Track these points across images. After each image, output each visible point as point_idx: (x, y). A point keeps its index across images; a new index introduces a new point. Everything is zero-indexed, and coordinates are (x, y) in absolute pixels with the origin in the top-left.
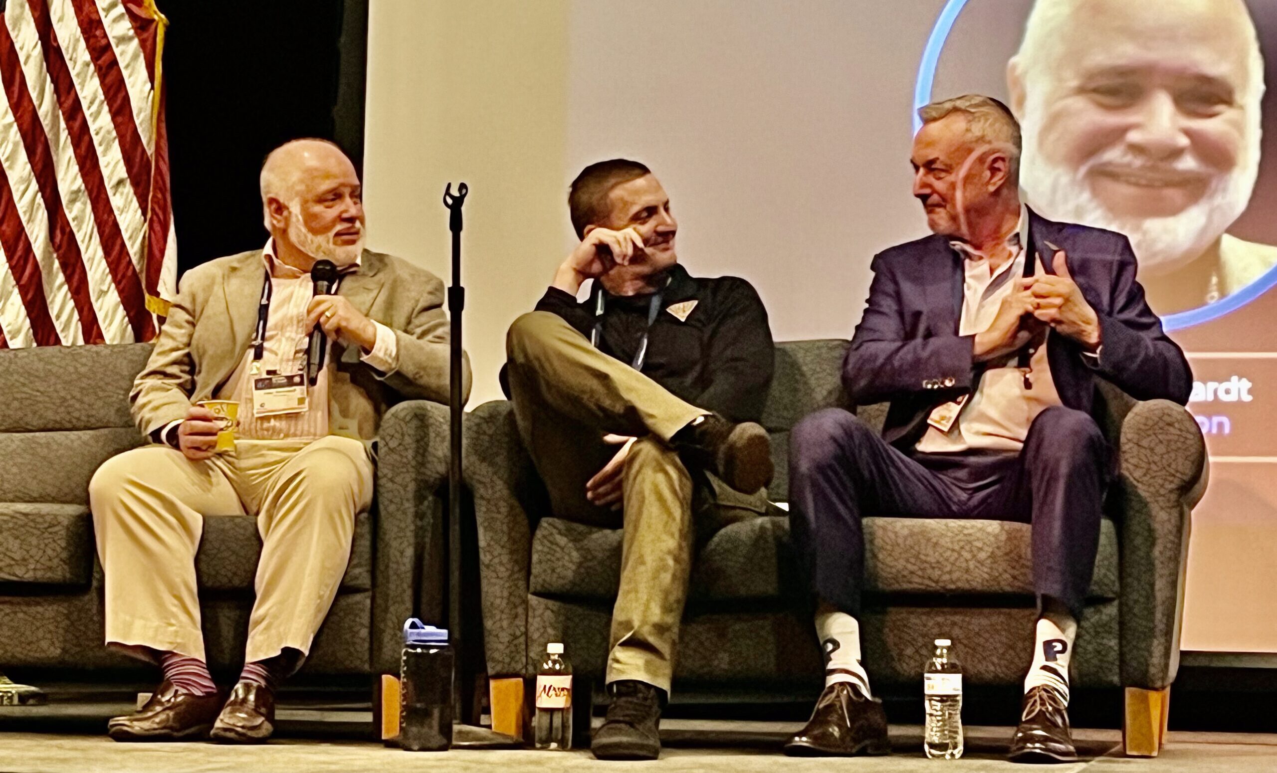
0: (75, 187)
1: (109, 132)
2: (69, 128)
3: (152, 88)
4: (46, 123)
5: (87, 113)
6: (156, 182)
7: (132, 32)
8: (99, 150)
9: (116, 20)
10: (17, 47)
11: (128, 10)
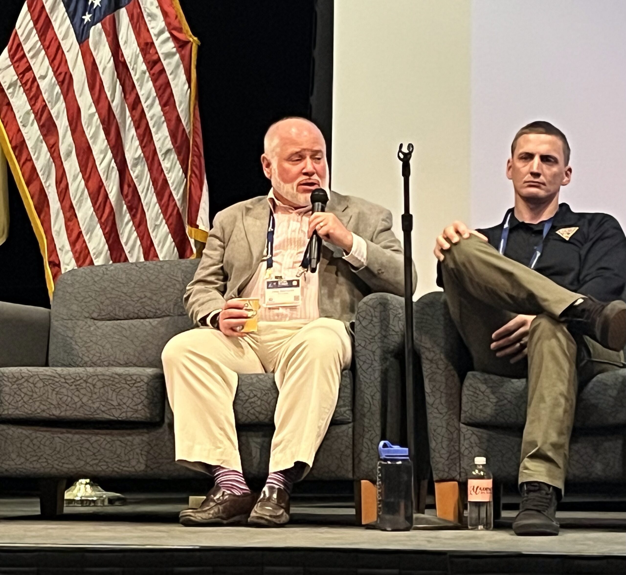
0: (137, 156)
1: (160, 118)
2: (132, 116)
3: (190, 87)
4: (117, 111)
5: (144, 106)
6: (194, 150)
7: (175, 50)
8: (153, 130)
9: (165, 41)
10: (97, 62)
11: (172, 34)
